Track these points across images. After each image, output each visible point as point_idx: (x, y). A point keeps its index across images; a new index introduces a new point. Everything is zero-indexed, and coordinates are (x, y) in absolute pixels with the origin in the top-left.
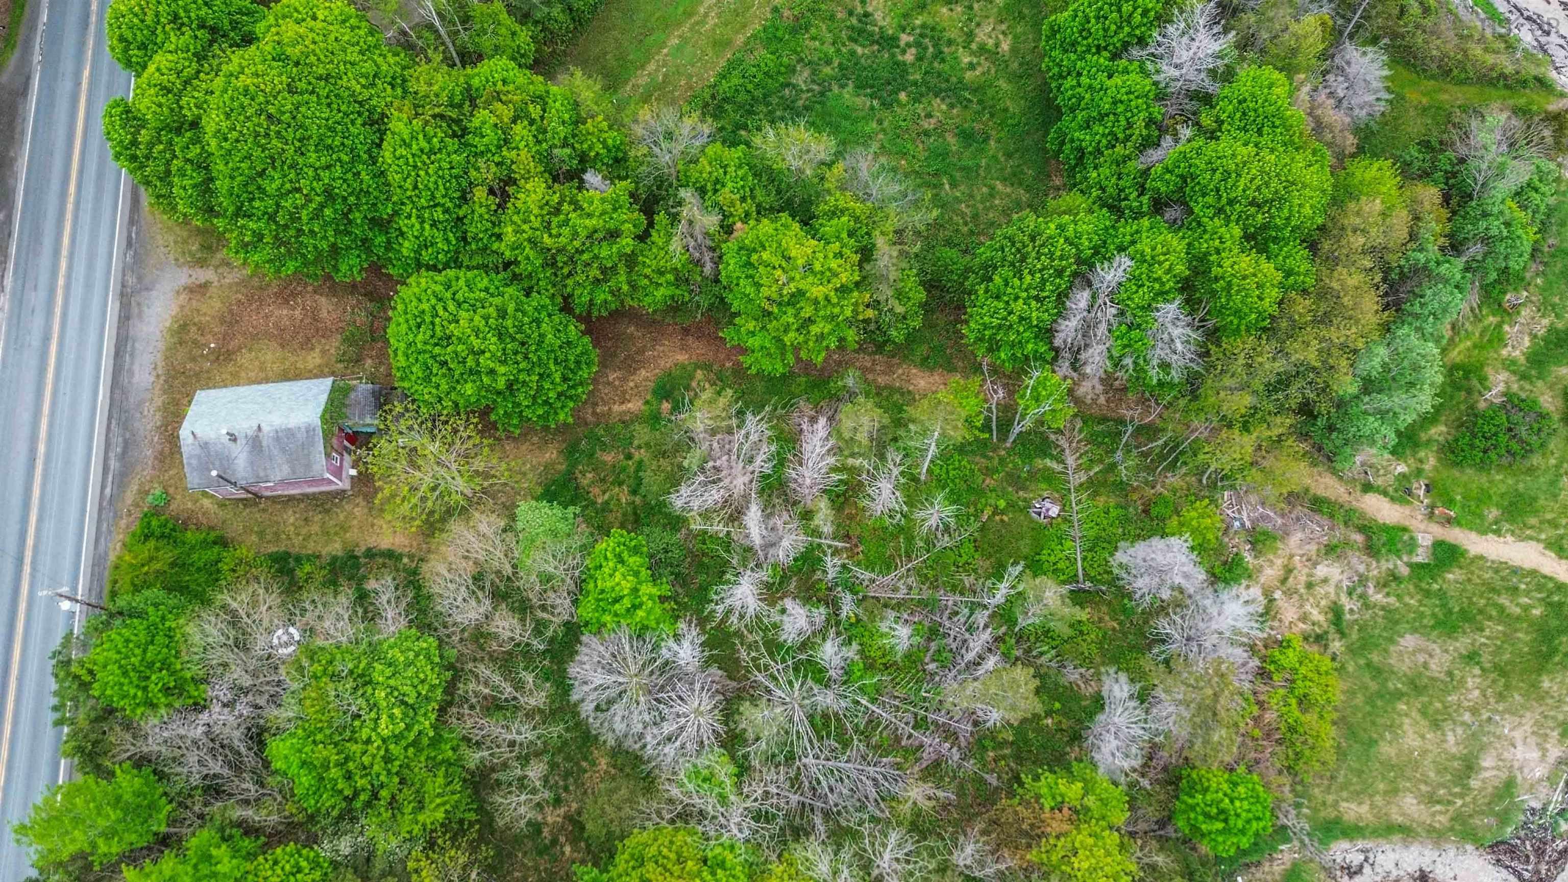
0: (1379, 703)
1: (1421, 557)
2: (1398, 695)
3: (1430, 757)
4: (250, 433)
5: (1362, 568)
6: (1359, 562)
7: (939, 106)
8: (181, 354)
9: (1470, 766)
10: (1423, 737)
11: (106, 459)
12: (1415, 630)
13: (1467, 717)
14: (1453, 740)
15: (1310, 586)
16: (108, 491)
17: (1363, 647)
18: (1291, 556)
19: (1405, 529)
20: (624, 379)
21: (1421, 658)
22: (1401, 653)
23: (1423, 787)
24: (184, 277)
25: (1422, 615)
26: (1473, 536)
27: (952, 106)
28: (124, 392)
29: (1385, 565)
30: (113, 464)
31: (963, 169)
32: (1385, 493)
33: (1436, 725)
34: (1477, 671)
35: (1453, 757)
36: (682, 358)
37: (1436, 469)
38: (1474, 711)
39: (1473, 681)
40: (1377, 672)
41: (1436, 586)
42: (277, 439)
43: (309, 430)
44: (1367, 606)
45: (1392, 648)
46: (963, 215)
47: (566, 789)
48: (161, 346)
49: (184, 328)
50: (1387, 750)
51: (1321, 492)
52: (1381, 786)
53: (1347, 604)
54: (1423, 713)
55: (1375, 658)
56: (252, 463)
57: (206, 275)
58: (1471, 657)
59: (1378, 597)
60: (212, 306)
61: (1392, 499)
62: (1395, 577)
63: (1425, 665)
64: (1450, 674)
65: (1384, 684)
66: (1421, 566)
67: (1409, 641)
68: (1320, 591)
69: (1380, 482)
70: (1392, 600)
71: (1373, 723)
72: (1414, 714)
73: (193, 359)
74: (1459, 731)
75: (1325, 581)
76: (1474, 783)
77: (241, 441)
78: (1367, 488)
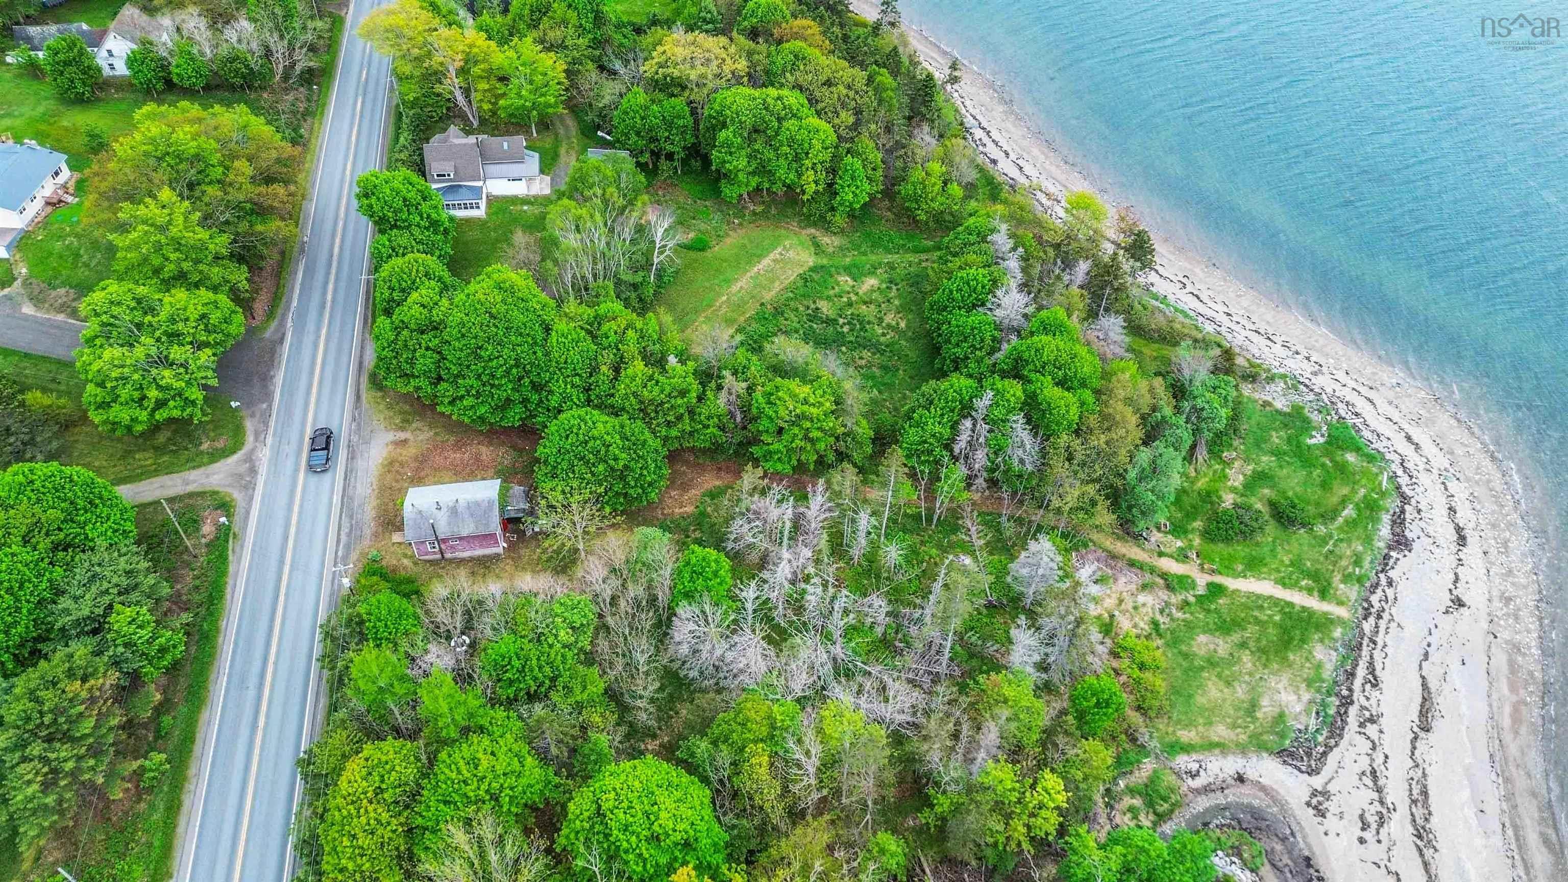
0: (1191, 674)
1: (1201, 591)
2: (1202, 668)
3: (1229, 702)
4: (451, 504)
5: (1166, 598)
6: (1164, 595)
8: (389, 477)
9: (1253, 706)
10: (1221, 691)
11: (339, 534)
12: (1205, 632)
13: (1247, 678)
14: (1240, 691)
15: (1135, 608)
16: (340, 553)
17: (1175, 643)
18: (1121, 593)
19: (1188, 577)
20: (682, 495)
21: (1212, 647)
22: (1199, 645)
23: (1228, 720)
24: (391, 436)
25: (1208, 623)
26: (1230, 579)
29: (1180, 597)
30: (344, 538)
32: (1172, 557)
33: (1228, 684)
34: (1247, 652)
35: (1243, 702)
36: (718, 483)
37: (1200, 544)
38: (1250, 674)
39: (1246, 657)
40: (1186, 656)
41: (1213, 607)
42: (469, 507)
43: (490, 503)
44: (1172, 620)
45: (1193, 643)
49: (391, 463)
50: (1200, 700)
51: (1133, 557)
52: (1201, 721)
53: (1161, 619)
54: (1219, 676)
55: (1184, 648)
58: (1243, 645)
59: (1179, 615)
60: (411, 451)
61: (1177, 560)
62: (1186, 603)
63: (1215, 651)
64: (1231, 654)
65: (1192, 663)
66: (1201, 596)
67: (1202, 638)
68: (1143, 610)
69: (1168, 550)
70: (1187, 615)
71: (1190, 685)
72: (1214, 678)
73: (397, 481)
74: (1244, 686)
75: (1144, 605)
76: (1259, 715)
78: (1161, 554)
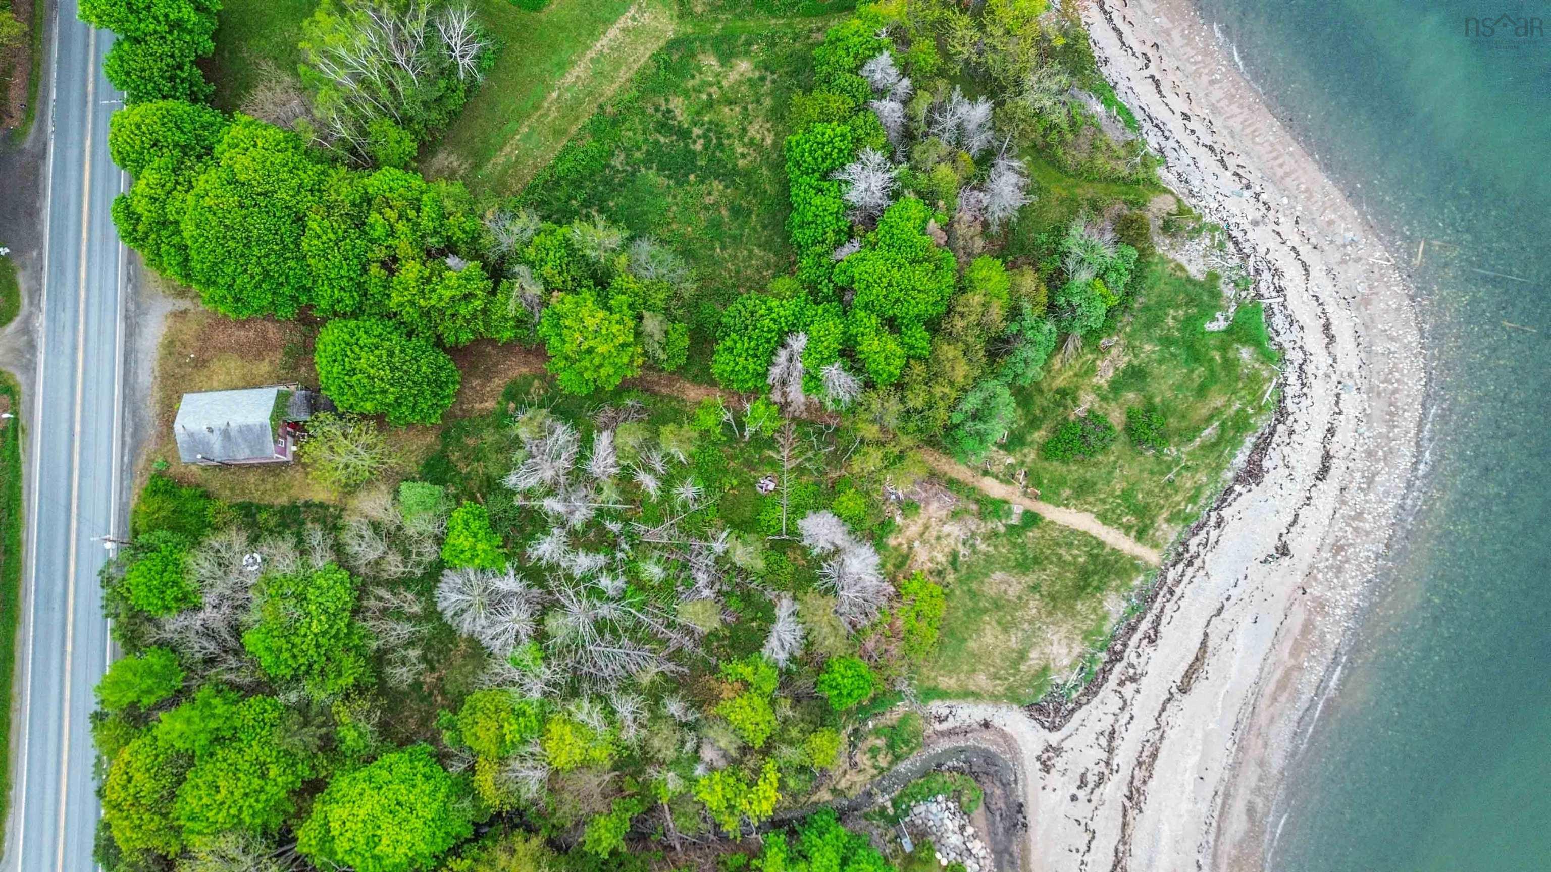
0: (973, 615)
1: (1014, 520)
2: (985, 611)
3: (998, 651)
4: (223, 428)
5: (974, 527)
6: (973, 524)
7: (718, 186)
8: (171, 361)
9: (1022, 656)
10: (996, 638)
11: (123, 436)
12: (1003, 569)
13: (1026, 626)
14: (1014, 641)
15: (938, 538)
16: (126, 459)
17: (967, 579)
18: (930, 518)
19: (1006, 502)
20: (483, 386)
21: (1003, 587)
22: (991, 584)
23: (992, 669)
24: (171, 305)
25: (1008, 560)
26: (1051, 507)
27: (726, 187)
28: (133, 389)
29: (990, 525)
30: (128, 439)
31: (730, 236)
32: (997, 478)
33: (1006, 630)
34: (1037, 597)
35: (1013, 651)
36: (524, 370)
37: (1034, 461)
38: (1031, 622)
39: (1034, 603)
40: (973, 594)
41: (1020, 541)
42: (241, 431)
43: (262, 426)
44: (974, 552)
45: (986, 580)
46: (730, 271)
47: (438, 661)
48: (157, 356)
49: (171, 342)
50: (972, 645)
51: (954, 475)
52: (965, 667)
53: (962, 550)
54: (999, 623)
55: (974, 586)
56: (224, 447)
57: (184, 304)
58: (1035, 588)
59: (982, 547)
60: (190, 330)
61: (1001, 481)
62: (995, 534)
63: (1005, 592)
64: (1020, 598)
65: (977, 603)
66: (1013, 527)
67: (998, 575)
68: (944, 542)
69: (994, 469)
70: (991, 549)
71: (967, 628)
72: (994, 623)
73: (180, 366)
74: (1020, 634)
75: (949, 535)
76: (1023, 667)
77: (217, 433)
78: (986, 473)
